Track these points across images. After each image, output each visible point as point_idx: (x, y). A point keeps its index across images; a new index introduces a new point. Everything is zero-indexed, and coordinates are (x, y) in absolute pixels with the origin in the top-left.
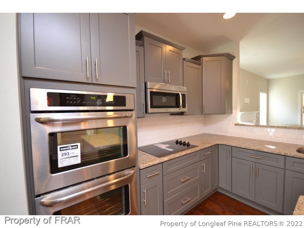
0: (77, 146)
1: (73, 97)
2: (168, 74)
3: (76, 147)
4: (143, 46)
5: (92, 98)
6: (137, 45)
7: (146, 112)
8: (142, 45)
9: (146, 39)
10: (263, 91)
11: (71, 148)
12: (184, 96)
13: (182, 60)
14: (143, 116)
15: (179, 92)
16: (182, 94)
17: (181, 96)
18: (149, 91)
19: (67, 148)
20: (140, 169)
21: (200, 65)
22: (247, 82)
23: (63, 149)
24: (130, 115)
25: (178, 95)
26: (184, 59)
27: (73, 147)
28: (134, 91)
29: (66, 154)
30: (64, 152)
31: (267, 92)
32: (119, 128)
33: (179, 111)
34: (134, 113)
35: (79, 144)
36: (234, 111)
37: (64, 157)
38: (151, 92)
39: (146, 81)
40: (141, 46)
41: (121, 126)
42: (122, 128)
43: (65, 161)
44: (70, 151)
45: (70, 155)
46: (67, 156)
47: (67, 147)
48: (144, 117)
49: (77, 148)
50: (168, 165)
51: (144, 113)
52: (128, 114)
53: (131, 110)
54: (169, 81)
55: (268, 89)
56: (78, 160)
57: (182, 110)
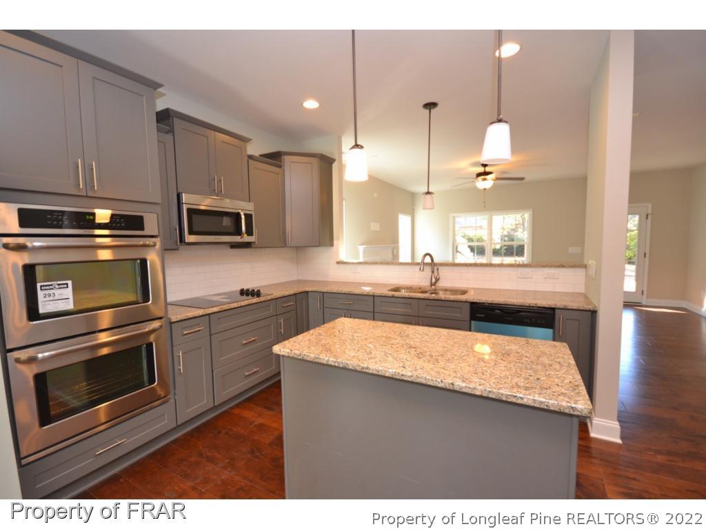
0: (67, 284)
1: (58, 216)
2: (221, 181)
3: (65, 286)
4: (171, 134)
5: (88, 217)
6: (158, 131)
7: (181, 241)
8: (171, 131)
9: (176, 121)
10: (404, 212)
11: (57, 287)
12: (248, 217)
13: (247, 158)
14: (175, 248)
15: (240, 211)
16: (245, 215)
17: (243, 217)
18: (185, 208)
19: (51, 287)
20: (171, 323)
21: (280, 167)
22: (375, 195)
23: (45, 288)
24: (151, 244)
25: (238, 215)
26: (251, 157)
27: (62, 286)
28: (158, 209)
29: (50, 295)
30: (47, 292)
31: (412, 213)
32: (133, 261)
33: (242, 240)
34: (158, 241)
35: (70, 283)
36: (335, 242)
37: (48, 299)
38: (189, 210)
39: (179, 191)
40: (167, 133)
41: (137, 259)
42: (139, 261)
43: (49, 304)
44: (57, 292)
45: (56, 297)
46: (51, 298)
47: (52, 285)
48: (177, 250)
49: (67, 287)
50: (219, 319)
51: (177, 242)
52: (148, 241)
53: (152, 237)
54: (221, 191)
55: (413, 209)
56: (69, 305)
57: (246, 238)
